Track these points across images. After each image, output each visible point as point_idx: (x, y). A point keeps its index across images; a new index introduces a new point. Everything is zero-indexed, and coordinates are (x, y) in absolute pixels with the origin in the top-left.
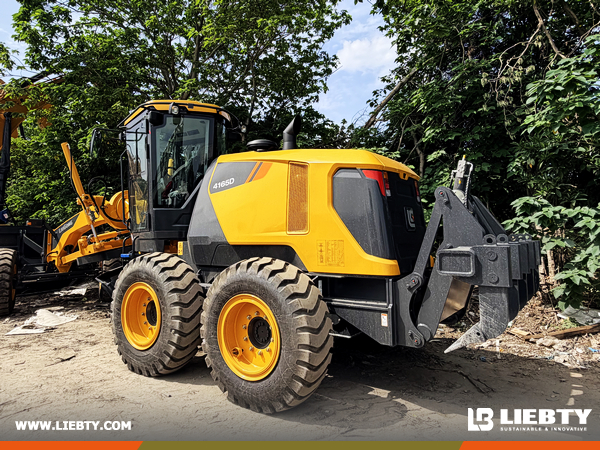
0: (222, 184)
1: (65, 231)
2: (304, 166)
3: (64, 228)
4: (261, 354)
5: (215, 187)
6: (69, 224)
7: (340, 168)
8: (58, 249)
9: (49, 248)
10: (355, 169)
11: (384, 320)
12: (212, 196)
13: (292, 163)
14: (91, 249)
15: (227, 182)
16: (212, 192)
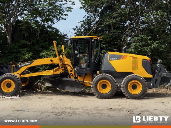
1: (23, 66)
2: (136, 58)
6: (27, 64)
9: (12, 72)
10: (146, 60)
11: (151, 85)
12: (110, 62)
13: (133, 57)
14: (59, 72)
15: (114, 59)
16: (110, 60)
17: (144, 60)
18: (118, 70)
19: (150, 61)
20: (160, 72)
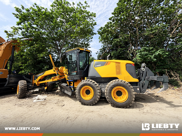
0: (98, 66)
1: (39, 76)
2: (119, 63)
3: (40, 75)
4: (120, 98)
5: (96, 66)
6: (41, 74)
7: (127, 64)
8: (37, 80)
9: (33, 80)
10: (130, 64)
11: (138, 89)
12: (95, 68)
13: (116, 62)
14: (56, 80)
15: (99, 65)
16: (95, 67)
17: (127, 65)
18: (103, 76)
19: (133, 65)
20: (146, 75)
